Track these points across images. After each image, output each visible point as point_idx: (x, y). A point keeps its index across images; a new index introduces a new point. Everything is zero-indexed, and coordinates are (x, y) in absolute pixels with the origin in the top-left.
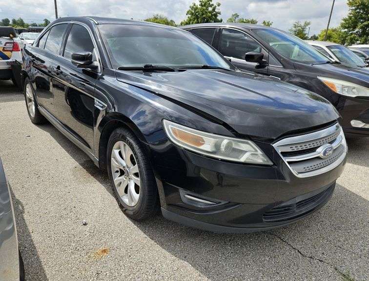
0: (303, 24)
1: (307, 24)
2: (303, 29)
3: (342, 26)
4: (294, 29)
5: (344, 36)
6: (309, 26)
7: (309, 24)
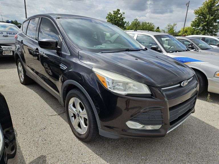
0: (172, 25)
1: (175, 25)
2: (173, 28)
3: (191, 26)
4: (168, 27)
5: (193, 31)
6: (176, 26)
7: (176, 25)
